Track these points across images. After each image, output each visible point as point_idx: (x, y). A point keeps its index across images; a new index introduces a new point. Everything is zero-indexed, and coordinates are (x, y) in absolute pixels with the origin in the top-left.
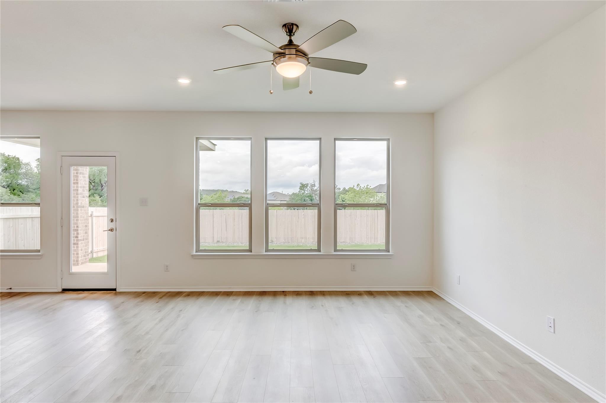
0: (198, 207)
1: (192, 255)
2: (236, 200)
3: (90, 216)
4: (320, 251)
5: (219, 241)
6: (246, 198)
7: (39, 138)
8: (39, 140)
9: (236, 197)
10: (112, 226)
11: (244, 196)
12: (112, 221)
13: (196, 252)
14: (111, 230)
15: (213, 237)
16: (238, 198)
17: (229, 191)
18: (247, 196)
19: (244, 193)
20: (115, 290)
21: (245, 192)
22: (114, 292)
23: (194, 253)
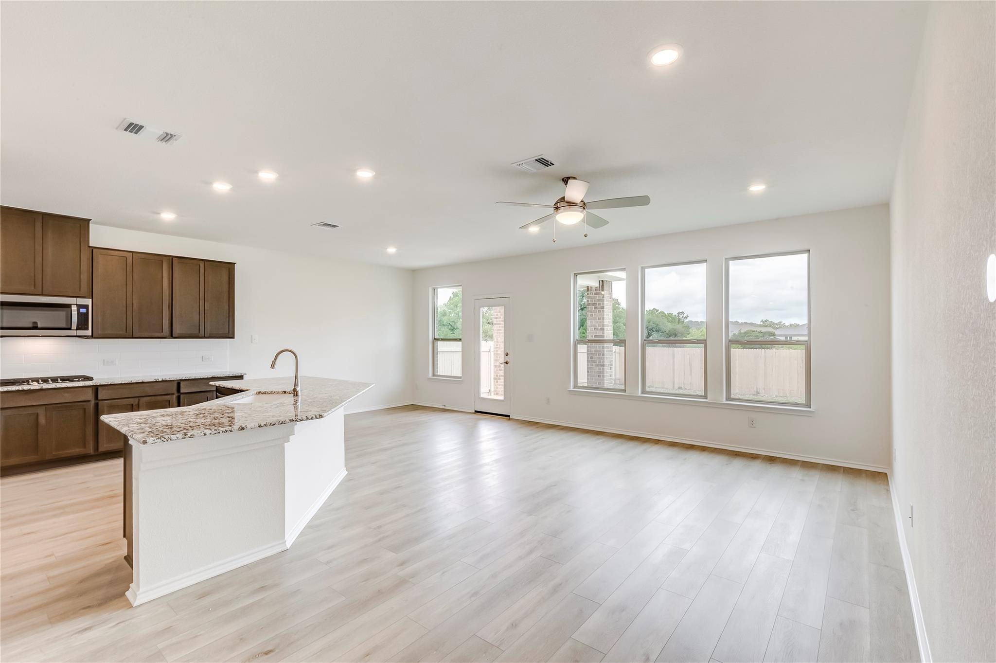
2: (743, 335)
4: (706, 398)
5: (681, 387)
6: (759, 332)
7: (461, 285)
9: (743, 331)
11: (756, 330)
14: (507, 363)
15: (674, 382)
16: (746, 333)
17: (740, 322)
18: (760, 330)
19: (760, 326)
20: (509, 416)
21: (762, 323)
22: (508, 418)
23: (571, 389)
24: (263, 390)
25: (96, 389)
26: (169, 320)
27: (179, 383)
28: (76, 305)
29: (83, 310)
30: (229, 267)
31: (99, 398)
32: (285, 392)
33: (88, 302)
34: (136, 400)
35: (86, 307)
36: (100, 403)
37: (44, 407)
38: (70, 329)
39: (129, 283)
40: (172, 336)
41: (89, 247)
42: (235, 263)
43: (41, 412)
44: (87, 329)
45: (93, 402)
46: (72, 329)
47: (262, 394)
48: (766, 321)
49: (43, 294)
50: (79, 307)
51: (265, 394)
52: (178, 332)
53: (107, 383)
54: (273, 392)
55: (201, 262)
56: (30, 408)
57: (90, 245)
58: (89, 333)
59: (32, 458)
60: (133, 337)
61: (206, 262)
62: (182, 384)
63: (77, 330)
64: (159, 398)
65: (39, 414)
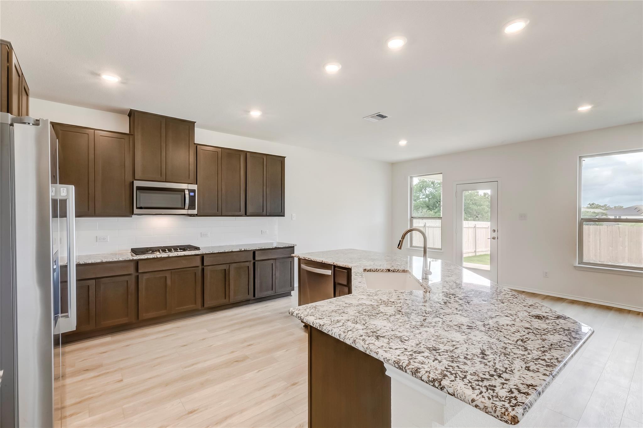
0: (582, 221)
1: (575, 267)
3: (424, 226)
6: (593, 213)
7: (441, 173)
8: (442, 175)
10: (495, 235)
11: (590, 211)
12: (494, 231)
13: (579, 264)
14: (494, 238)
21: (589, 206)
23: (577, 265)
24: (368, 268)
25: (202, 257)
26: (244, 202)
27: (254, 252)
28: (188, 189)
29: (192, 194)
30: (281, 160)
31: (205, 265)
32: (389, 270)
33: (195, 187)
34: (228, 266)
35: (194, 191)
36: (205, 267)
37: (170, 271)
38: (184, 209)
39: (219, 172)
40: (246, 215)
41: (195, 144)
42: (285, 157)
43: (168, 275)
44: (195, 209)
45: (200, 267)
46: (185, 209)
47: (368, 271)
48: (593, 204)
49: (166, 181)
50: (190, 191)
51: (370, 271)
52: (250, 211)
53: (209, 253)
54: (377, 270)
55: (264, 156)
56: (161, 272)
57: (195, 142)
58: (195, 212)
59: (163, 312)
60: (222, 216)
61: (267, 156)
62: (256, 253)
63: (188, 209)
64: (242, 264)
65: (167, 277)
